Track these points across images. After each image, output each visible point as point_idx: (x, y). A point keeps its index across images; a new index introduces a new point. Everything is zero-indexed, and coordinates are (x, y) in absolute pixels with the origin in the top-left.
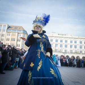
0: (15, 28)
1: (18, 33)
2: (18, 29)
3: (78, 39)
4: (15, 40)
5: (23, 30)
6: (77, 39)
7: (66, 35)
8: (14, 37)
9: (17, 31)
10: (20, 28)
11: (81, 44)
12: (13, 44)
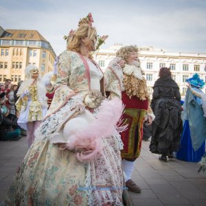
0: (21, 36)
1: (28, 48)
2: (27, 37)
3: (178, 60)
4: (21, 67)
5: (42, 41)
6: (176, 60)
7: (148, 49)
8: (18, 59)
9: (24, 42)
10: (32, 35)
11: (186, 72)
12: (17, 77)
